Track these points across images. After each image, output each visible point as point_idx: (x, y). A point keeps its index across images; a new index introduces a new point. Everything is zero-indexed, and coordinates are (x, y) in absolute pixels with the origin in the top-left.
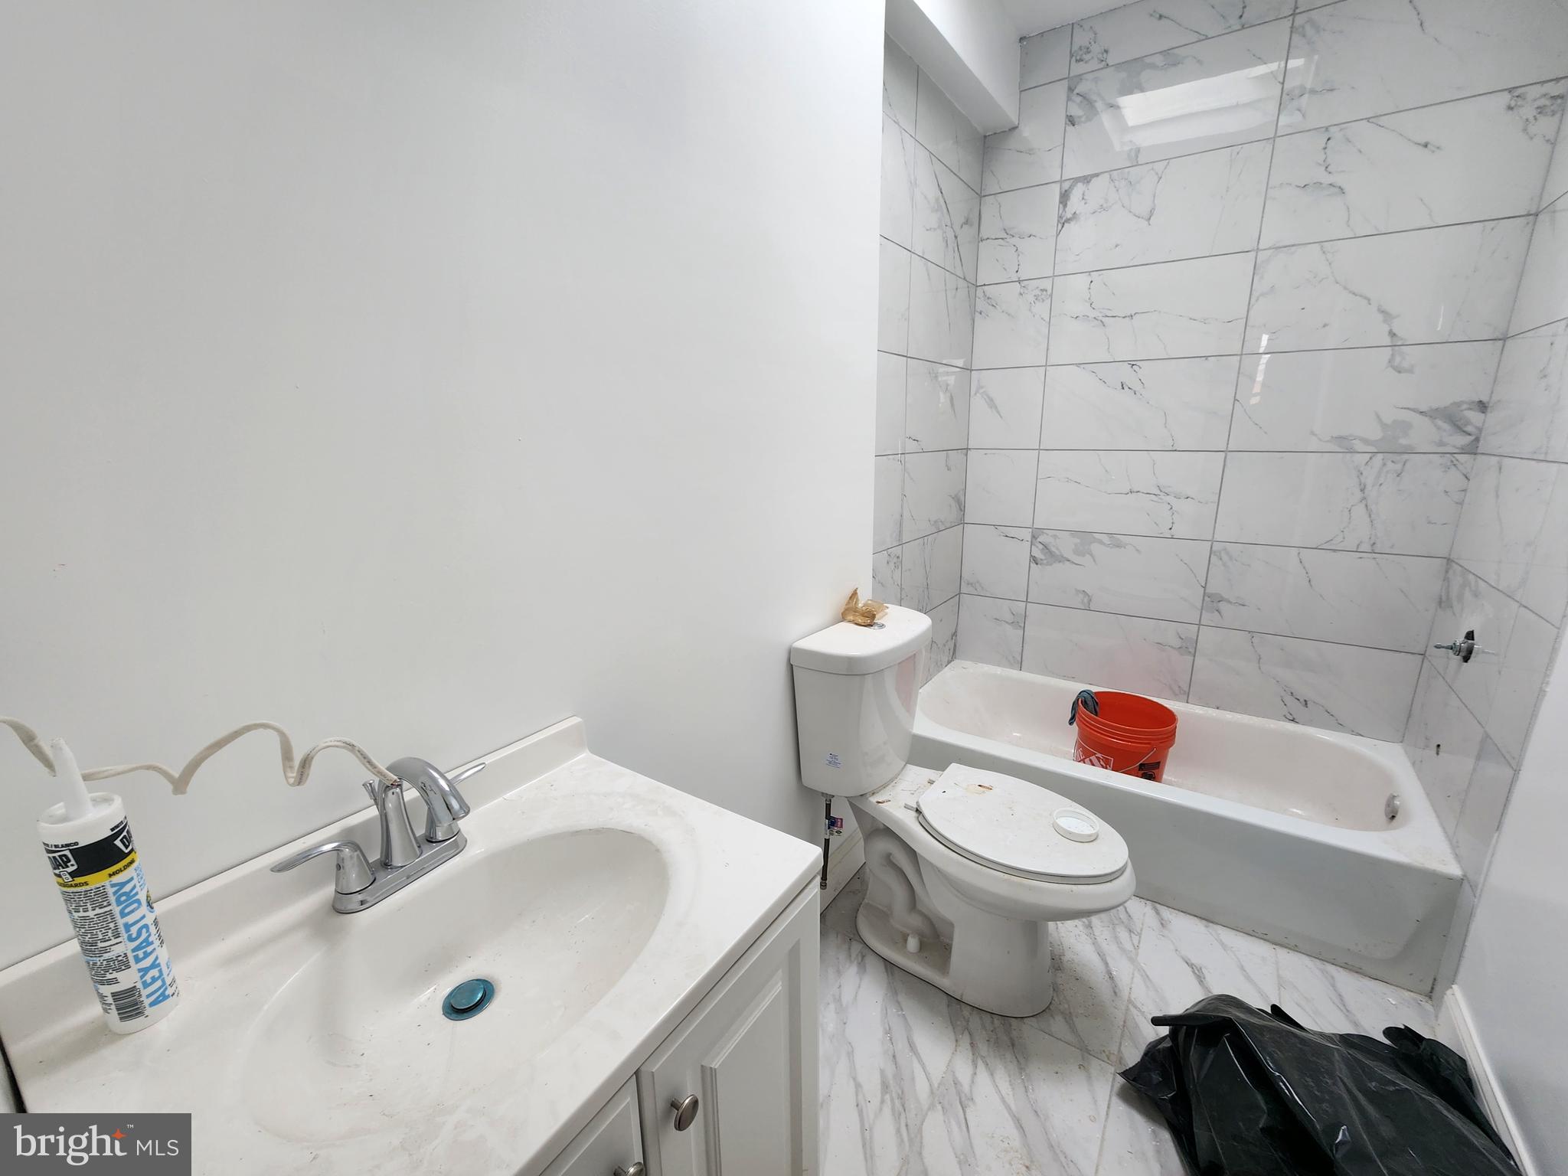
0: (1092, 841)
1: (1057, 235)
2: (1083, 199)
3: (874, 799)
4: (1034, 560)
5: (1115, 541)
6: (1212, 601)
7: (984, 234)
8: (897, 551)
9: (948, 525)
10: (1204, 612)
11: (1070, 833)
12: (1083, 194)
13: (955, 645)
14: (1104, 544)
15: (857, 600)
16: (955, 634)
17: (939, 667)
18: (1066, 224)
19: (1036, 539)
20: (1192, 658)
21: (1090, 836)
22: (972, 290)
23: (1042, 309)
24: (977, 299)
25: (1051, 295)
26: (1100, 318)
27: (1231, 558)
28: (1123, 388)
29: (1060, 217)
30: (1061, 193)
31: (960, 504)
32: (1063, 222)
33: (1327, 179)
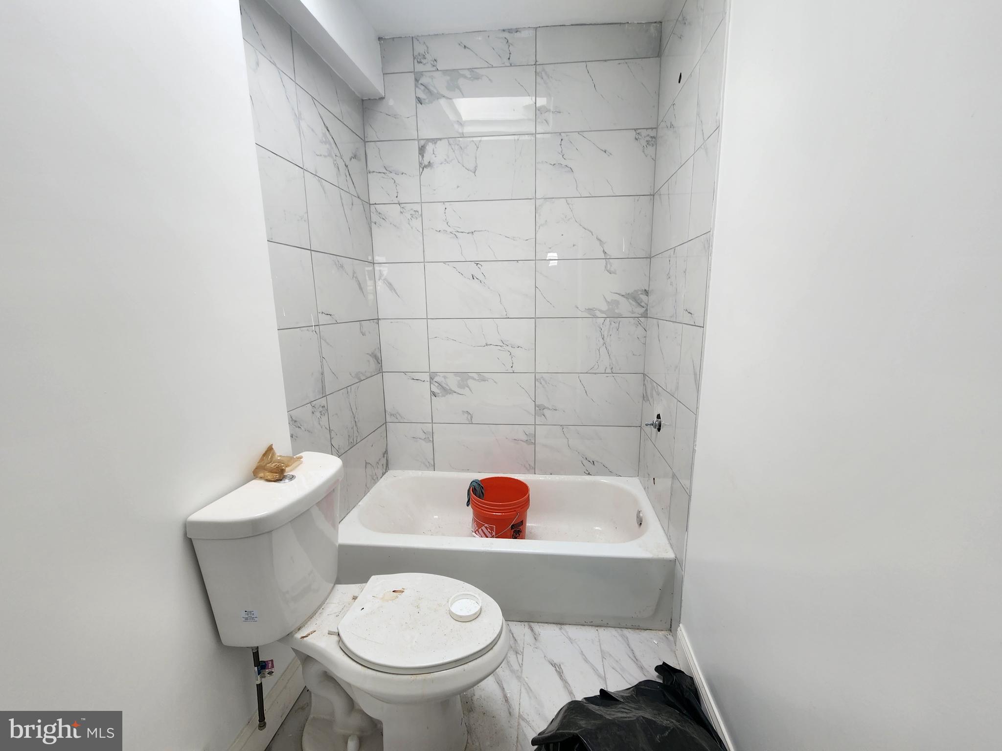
1: (420, 176)
2: (434, 153)
3: (298, 635)
4: (434, 394)
5: (482, 377)
6: (539, 409)
7: (370, 168)
8: (323, 402)
9: (369, 375)
10: (536, 416)
12: (433, 151)
13: (387, 460)
14: (474, 379)
15: (274, 454)
16: (386, 452)
17: (375, 480)
18: (424, 169)
19: (433, 380)
20: (534, 446)
22: (367, 206)
23: (417, 223)
24: (371, 213)
25: (422, 215)
26: (455, 233)
27: (546, 382)
28: (473, 279)
29: (421, 164)
30: (419, 148)
31: (379, 361)
32: (423, 167)
33: (564, 163)
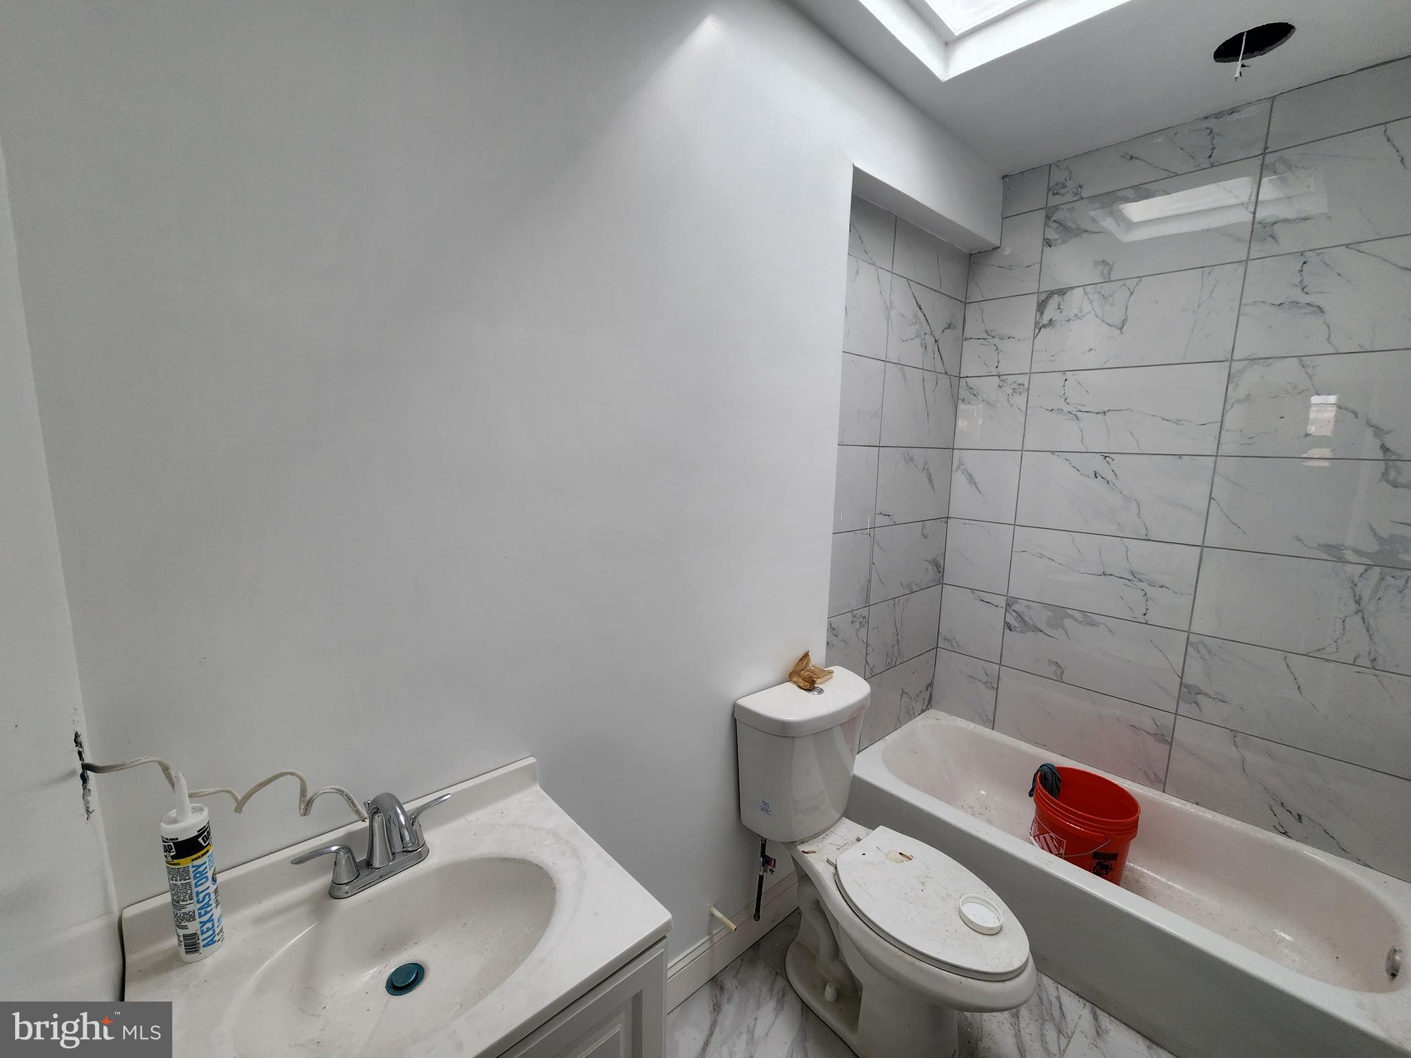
0: (993, 935)
1: (1034, 339)
2: (1059, 308)
3: (801, 848)
4: (1008, 626)
5: (1088, 619)
6: (1188, 693)
7: (968, 334)
8: (864, 612)
9: (923, 586)
10: (1180, 702)
11: (971, 922)
12: (1059, 305)
13: (931, 695)
14: (1076, 620)
15: (809, 661)
16: (931, 685)
17: (911, 715)
18: (1042, 329)
19: (1010, 607)
20: (1169, 747)
21: (992, 929)
22: (955, 380)
23: (1020, 400)
24: (960, 389)
25: (1028, 390)
26: (1075, 413)
27: (1210, 652)
28: (1096, 477)
29: (1037, 323)
30: (1038, 303)
31: (939, 568)
32: (1039, 327)
33: (1303, 299)
